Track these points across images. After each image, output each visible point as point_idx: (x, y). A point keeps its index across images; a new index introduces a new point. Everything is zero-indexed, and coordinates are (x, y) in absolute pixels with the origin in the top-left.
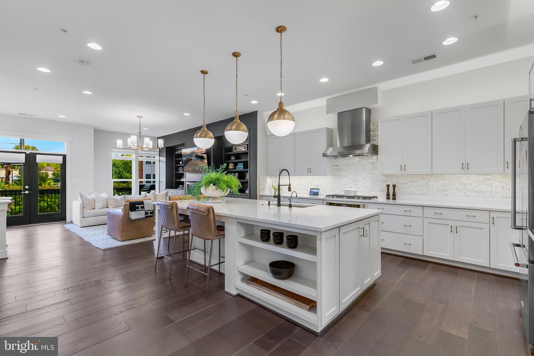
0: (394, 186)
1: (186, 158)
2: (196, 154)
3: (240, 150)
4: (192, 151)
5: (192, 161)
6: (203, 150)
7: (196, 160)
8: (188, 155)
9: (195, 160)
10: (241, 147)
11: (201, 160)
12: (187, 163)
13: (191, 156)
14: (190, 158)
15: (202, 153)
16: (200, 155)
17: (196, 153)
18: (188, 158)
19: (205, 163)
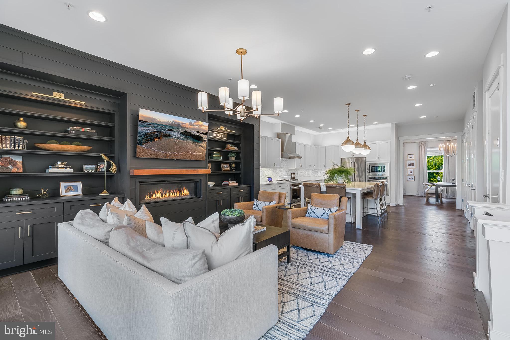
0: (294, 174)
1: (150, 128)
2: (184, 129)
3: (218, 137)
4: (175, 122)
5: (171, 139)
6: (202, 127)
7: (182, 139)
8: (160, 126)
9: (179, 138)
10: (219, 134)
11: (194, 141)
12: (153, 140)
13: (170, 130)
14: (168, 132)
15: (198, 132)
16: (194, 132)
17: (185, 127)
18: (158, 132)
19: (201, 146)
